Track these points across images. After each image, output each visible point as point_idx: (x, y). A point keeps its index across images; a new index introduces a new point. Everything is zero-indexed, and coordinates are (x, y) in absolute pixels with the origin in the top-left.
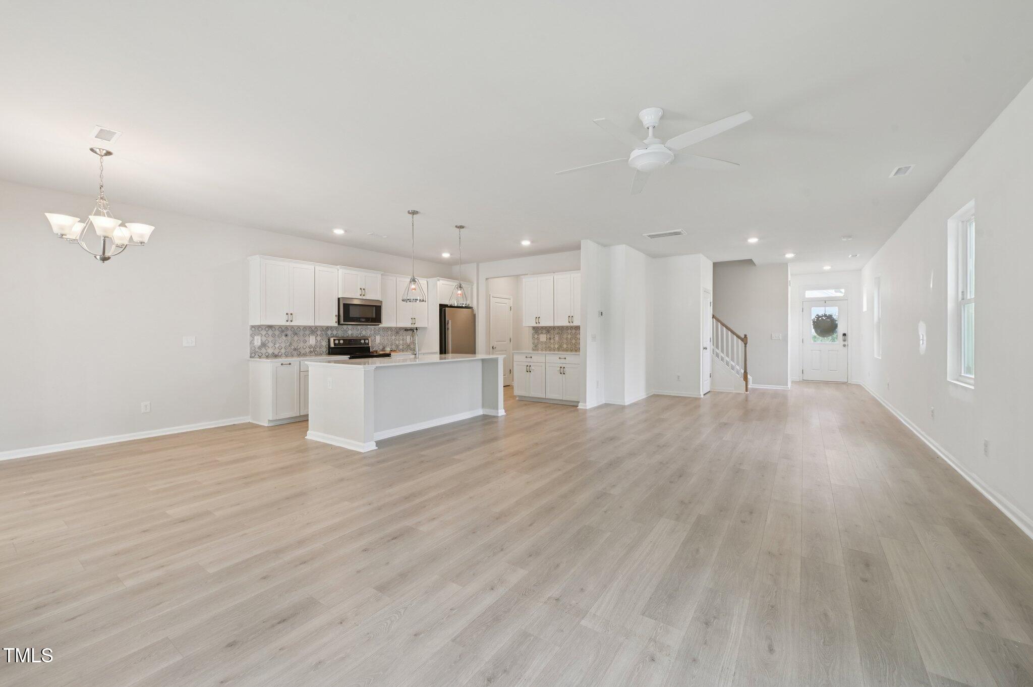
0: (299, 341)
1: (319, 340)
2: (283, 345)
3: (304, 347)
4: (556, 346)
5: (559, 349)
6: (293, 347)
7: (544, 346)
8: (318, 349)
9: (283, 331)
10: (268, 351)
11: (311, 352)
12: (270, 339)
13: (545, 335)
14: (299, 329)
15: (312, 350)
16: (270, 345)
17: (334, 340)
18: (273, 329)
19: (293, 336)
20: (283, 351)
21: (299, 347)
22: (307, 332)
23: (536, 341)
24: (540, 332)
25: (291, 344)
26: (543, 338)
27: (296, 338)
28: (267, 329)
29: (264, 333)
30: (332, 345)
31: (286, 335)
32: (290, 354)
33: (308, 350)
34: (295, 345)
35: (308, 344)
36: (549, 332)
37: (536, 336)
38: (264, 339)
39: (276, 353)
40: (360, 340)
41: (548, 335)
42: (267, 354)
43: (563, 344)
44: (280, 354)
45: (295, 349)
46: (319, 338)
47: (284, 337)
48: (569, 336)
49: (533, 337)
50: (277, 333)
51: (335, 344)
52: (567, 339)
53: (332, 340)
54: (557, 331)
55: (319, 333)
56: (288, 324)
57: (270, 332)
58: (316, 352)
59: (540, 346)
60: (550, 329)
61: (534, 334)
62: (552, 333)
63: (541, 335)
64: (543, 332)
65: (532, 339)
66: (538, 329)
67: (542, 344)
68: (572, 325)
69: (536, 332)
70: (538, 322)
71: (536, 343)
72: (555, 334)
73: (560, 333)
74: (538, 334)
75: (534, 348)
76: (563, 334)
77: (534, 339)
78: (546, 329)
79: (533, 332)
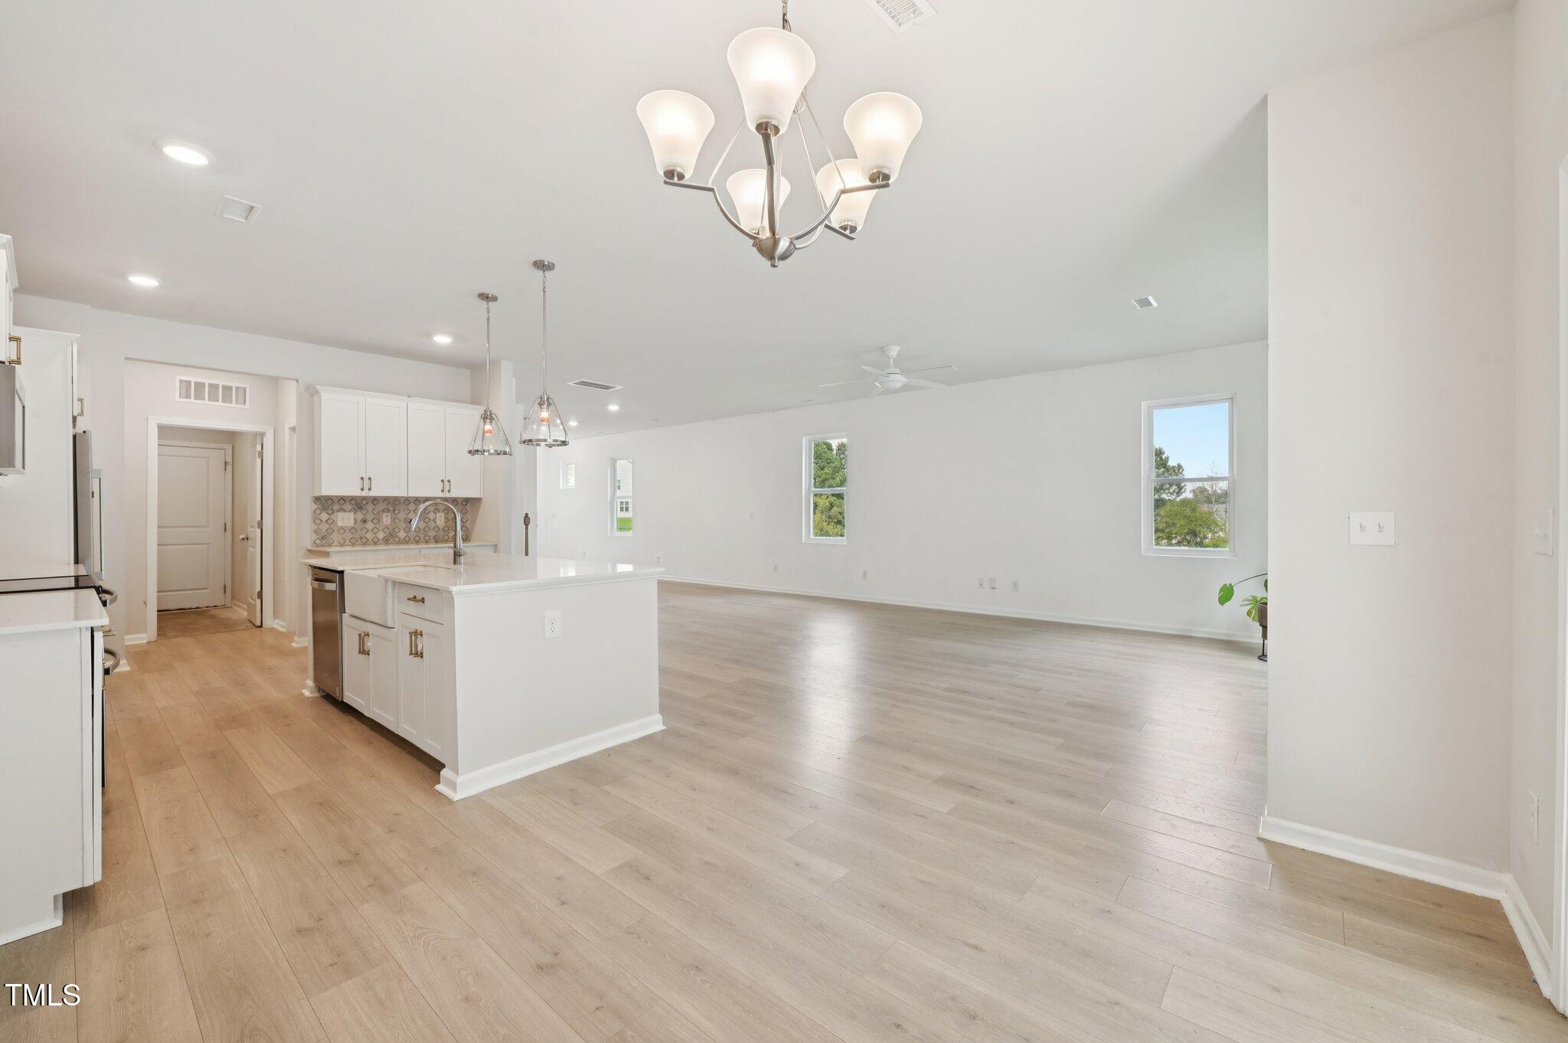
4: (381, 535)
5: (386, 541)
7: (348, 536)
13: (352, 515)
23: (324, 527)
24: (336, 507)
26: (346, 519)
36: (361, 508)
37: (324, 516)
41: (359, 513)
43: (397, 530)
49: (315, 519)
54: (381, 506)
59: (335, 536)
60: (364, 502)
61: (318, 512)
62: (370, 510)
63: (340, 515)
64: (345, 507)
65: (314, 522)
66: (330, 502)
67: (342, 531)
68: (448, 495)
69: (325, 509)
70: (366, 488)
71: (324, 530)
72: (378, 513)
73: (392, 509)
74: (330, 512)
75: (318, 542)
76: (397, 512)
77: (318, 521)
78: (354, 502)
79: (315, 506)
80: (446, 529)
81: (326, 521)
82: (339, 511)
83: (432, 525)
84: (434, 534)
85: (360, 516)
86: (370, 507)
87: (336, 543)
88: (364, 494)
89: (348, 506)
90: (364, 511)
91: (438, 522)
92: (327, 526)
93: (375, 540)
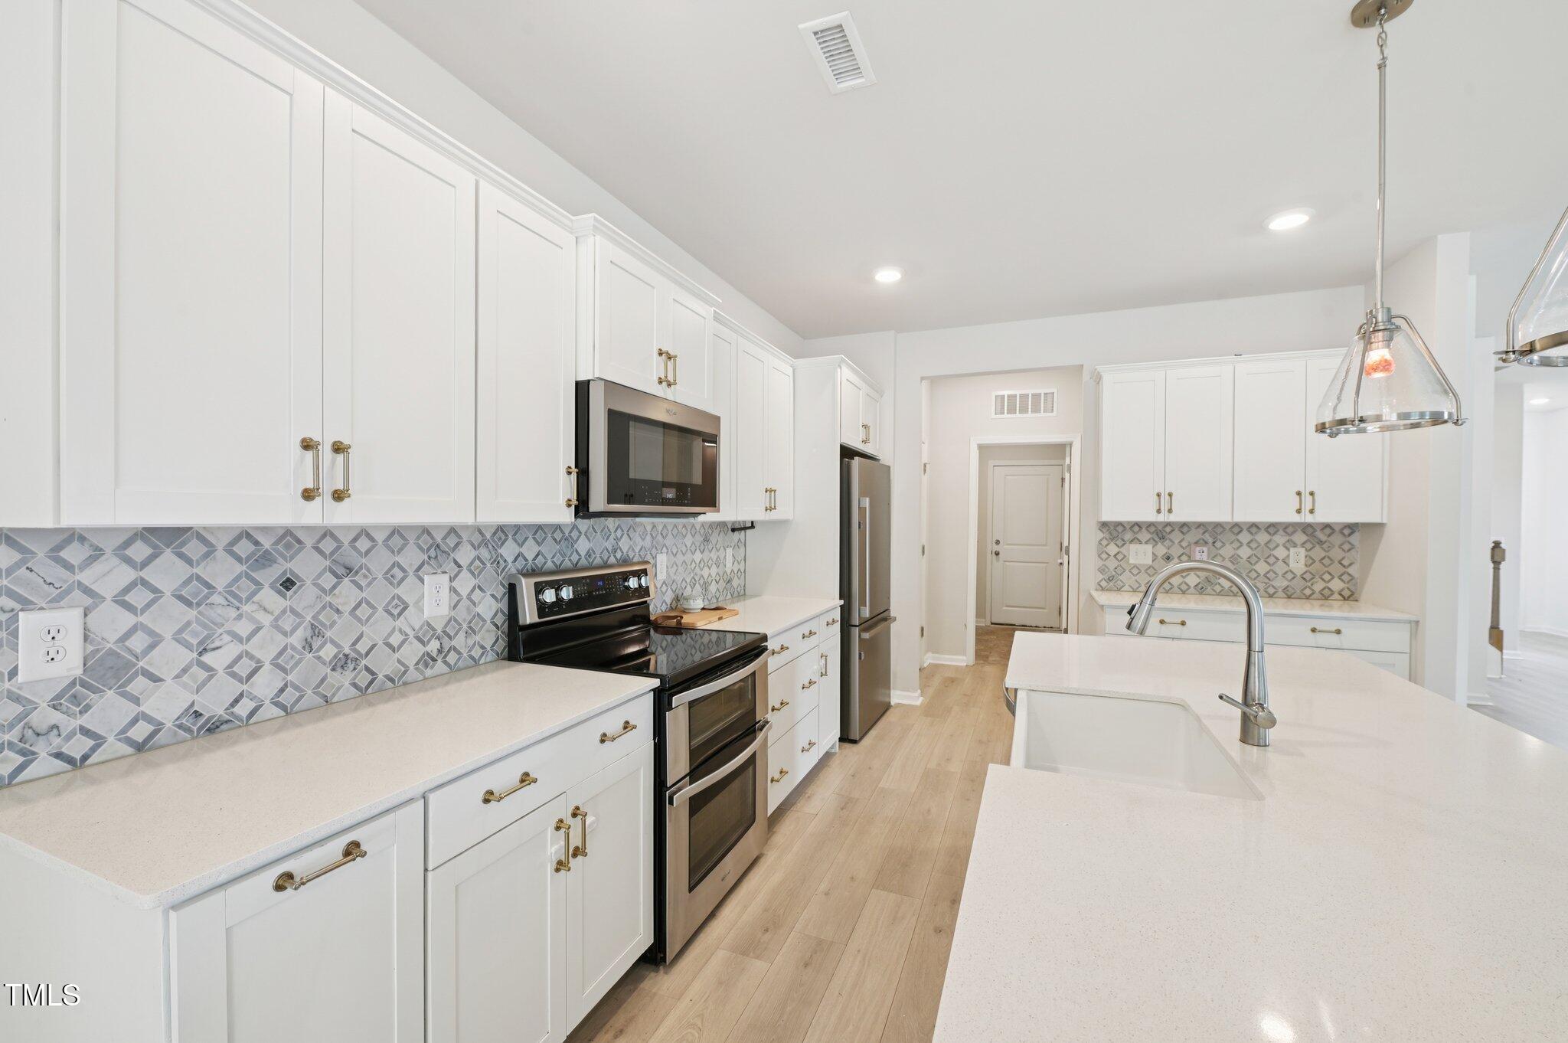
0: (364, 612)
1: (464, 592)
2: (265, 648)
3: (395, 640)
4: (1193, 581)
5: (1201, 590)
6: (328, 652)
7: (1144, 578)
8: (459, 641)
9: (264, 559)
10: (146, 708)
11: (428, 660)
12: (168, 618)
13: (1149, 548)
14: (363, 544)
15: (433, 646)
16: (170, 658)
17: (539, 589)
18: (193, 549)
19: (328, 580)
20: (265, 685)
21: (362, 647)
22: (411, 557)
23: (1112, 564)
24: (1128, 536)
25: (316, 631)
26: (1141, 554)
27: (347, 594)
28: (139, 551)
29: (110, 577)
30: (529, 615)
31: (288, 584)
32: (310, 698)
33: (412, 652)
34: (342, 635)
35: (413, 619)
36: (1163, 538)
37: (1112, 549)
38: (112, 623)
39: (214, 704)
40: (625, 576)
41: (1160, 546)
42: (140, 732)
44: (243, 709)
45: (342, 662)
46: (465, 583)
47: (269, 597)
48: (1244, 552)
49: (1101, 553)
50: (222, 571)
51: (542, 608)
52: (1234, 559)
53: (526, 587)
54: (1192, 536)
55: (465, 555)
56: (314, 514)
57: (167, 572)
58: (452, 658)
59: (1126, 578)
60: (1168, 529)
61: (1104, 542)
62: (1176, 542)
63: (1134, 547)
64: (1139, 536)
65: (1099, 556)
66: (1120, 529)
67: (1135, 571)
68: (1309, 519)
69: (1113, 539)
70: (1164, 508)
71: (1112, 568)
72: (1189, 545)
73: (1211, 540)
74: (1120, 543)
75: (1104, 584)
76: (1218, 544)
77: (1104, 556)
78: (1152, 529)
79: (1101, 535)
80: (1308, 576)
81: (1115, 556)
82: (1131, 542)
83: (1280, 568)
84: (1285, 583)
85: (1161, 550)
86: (1176, 536)
87: (1126, 588)
88: (1161, 518)
89: (1144, 536)
90: (1167, 543)
91: (1293, 565)
92: (1116, 563)
93: (1184, 587)
